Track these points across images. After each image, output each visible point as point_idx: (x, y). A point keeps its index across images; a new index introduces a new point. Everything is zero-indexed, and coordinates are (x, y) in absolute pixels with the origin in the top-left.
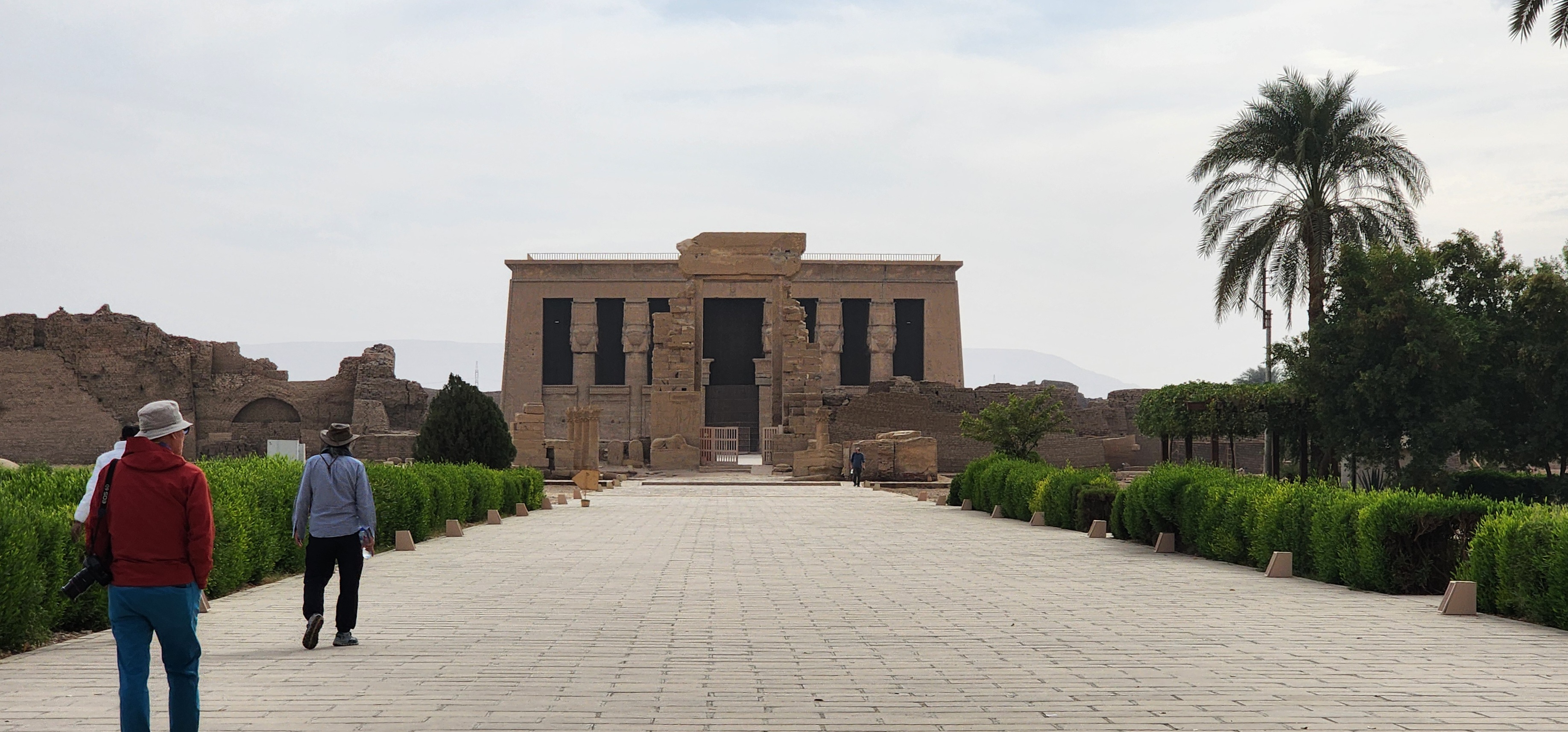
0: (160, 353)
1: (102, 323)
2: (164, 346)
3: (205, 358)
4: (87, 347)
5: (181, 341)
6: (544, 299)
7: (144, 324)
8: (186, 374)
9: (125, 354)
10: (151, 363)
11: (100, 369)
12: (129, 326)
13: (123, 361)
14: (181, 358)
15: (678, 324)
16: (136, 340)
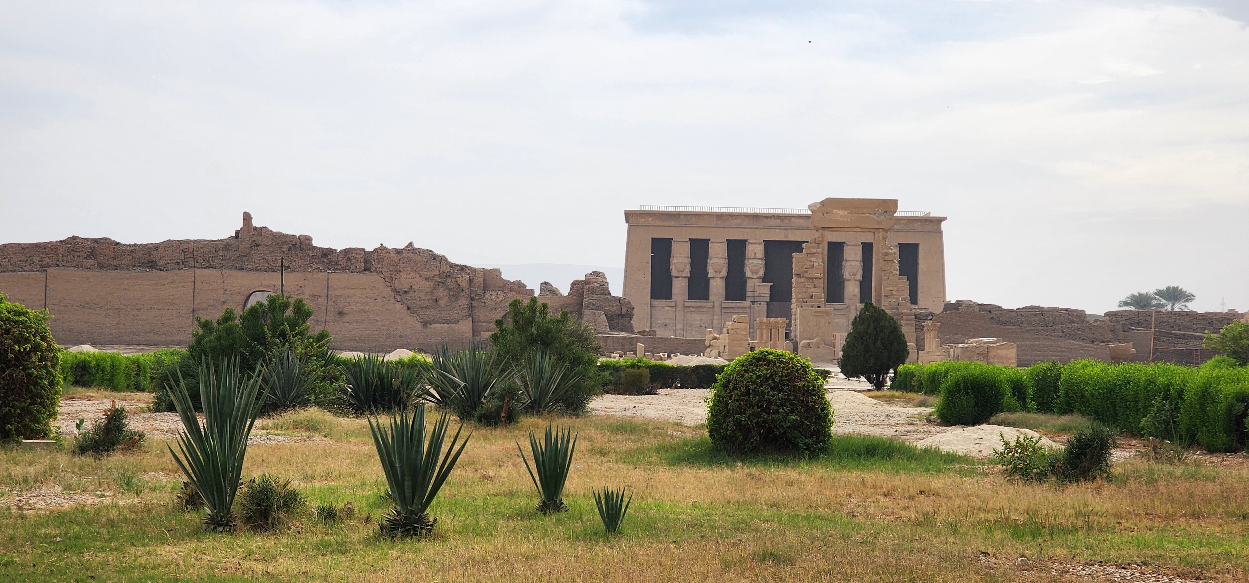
0: (449, 276)
1: (410, 255)
2: (452, 271)
3: (479, 279)
4: (400, 271)
5: (463, 268)
6: (652, 238)
7: (438, 256)
8: (467, 291)
9: (426, 277)
10: (443, 283)
11: (409, 287)
12: (429, 257)
13: (424, 282)
14: (463, 280)
15: (811, 261)
16: (433, 267)
